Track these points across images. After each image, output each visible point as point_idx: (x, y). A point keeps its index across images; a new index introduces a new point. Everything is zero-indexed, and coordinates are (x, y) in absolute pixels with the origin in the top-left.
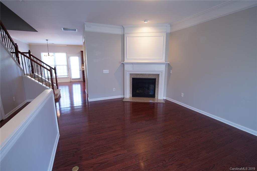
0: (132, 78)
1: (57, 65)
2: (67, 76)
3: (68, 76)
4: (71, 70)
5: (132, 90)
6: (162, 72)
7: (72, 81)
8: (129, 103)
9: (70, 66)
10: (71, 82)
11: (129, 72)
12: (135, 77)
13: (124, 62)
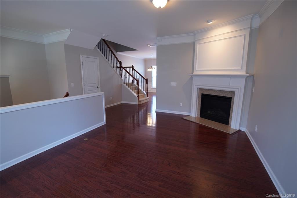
0: (202, 94)
5: (200, 109)
6: (238, 89)
8: (196, 124)
11: (197, 86)
12: (205, 93)
13: (192, 73)
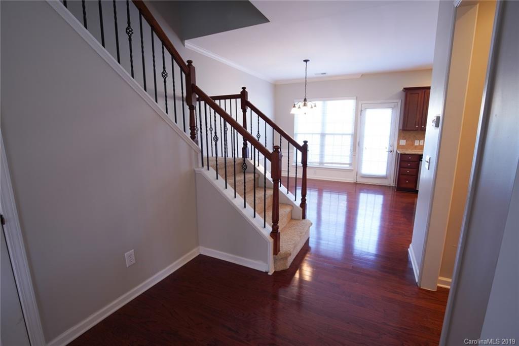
1: (326, 132)
2: (348, 166)
3: (350, 164)
4: (361, 151)
7: (360, 180)
9: (362, 136)
10: (356, 184)
